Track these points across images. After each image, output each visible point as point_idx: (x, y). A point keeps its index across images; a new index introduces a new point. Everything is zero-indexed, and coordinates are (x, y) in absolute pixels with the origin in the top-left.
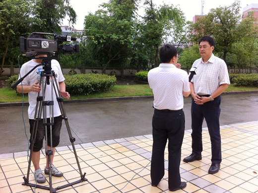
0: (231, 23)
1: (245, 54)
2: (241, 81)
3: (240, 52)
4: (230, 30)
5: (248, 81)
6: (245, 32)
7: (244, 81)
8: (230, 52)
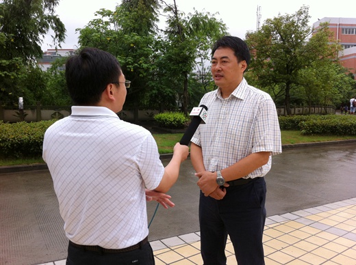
0: (297, 40)
1: (317, 86)
2: (313, 126)
3: (311, 82)
4: (295, 50)
5: (323, 126)
6: (317, 54)
7: (317, 126)
8: (295, 83)
